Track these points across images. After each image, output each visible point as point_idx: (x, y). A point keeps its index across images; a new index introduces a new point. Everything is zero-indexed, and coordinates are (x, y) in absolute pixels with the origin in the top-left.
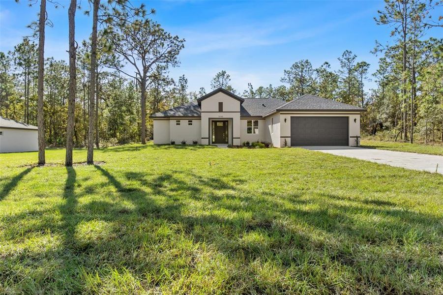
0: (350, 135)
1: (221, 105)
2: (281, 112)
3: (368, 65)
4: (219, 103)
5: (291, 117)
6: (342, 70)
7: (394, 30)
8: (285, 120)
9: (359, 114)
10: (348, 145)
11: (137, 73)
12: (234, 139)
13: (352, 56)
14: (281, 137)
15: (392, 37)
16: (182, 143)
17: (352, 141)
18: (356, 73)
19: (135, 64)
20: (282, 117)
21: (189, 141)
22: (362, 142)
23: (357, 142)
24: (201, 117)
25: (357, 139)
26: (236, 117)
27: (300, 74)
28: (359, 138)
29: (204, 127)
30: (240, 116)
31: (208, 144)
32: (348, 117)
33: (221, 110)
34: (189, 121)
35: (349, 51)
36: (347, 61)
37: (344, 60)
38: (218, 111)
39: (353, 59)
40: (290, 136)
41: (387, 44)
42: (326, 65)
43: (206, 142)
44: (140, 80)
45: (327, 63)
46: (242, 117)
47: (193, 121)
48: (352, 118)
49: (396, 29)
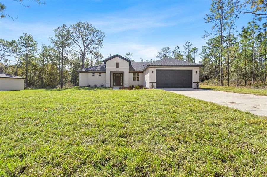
0: (193, 81)
1: (117, 64)
2: (150, 67)
3: (197, 49)
4: (117, 63)
5: (156, 70)
6: (185, 51)
7: (215, 25)
8: (153, 72)
9: (199, 68)
10: (191, 87)
11: (80, 50)
12: (125, 84)
13: (190, 44)
14: (150, 82)
15: (213, 29)
16: (94, 86)
17: (194, 85)
18: (192, 53)
19: (79, 45)
20: (150, 70)
21: (99, 85)
22: (201, 86)
23: (198, 86)
24: (106, 71)
25: (198, 84)
26: (126, 71)
27: (165, 54)
28: (198, 83)
29: (107, 77)
30: (128, 70)
31: (110, 87)
32: (192, 70)
33: (117, 67)
34: (100, 74)
35: (188, 42)
36: (188, 47)
37: (186, 46)
38: (116, 67)
39: (191, 45)
40: (156, 82)
41: (211, 33)
42: (177, 47)
43: (109, 85)
44: (82, 54)
45: (178, 47)
46: (130, 71)
47: (102, 73)
48: (194, 70)
49: (216, 24)
